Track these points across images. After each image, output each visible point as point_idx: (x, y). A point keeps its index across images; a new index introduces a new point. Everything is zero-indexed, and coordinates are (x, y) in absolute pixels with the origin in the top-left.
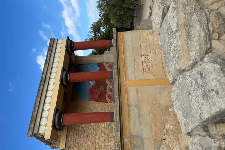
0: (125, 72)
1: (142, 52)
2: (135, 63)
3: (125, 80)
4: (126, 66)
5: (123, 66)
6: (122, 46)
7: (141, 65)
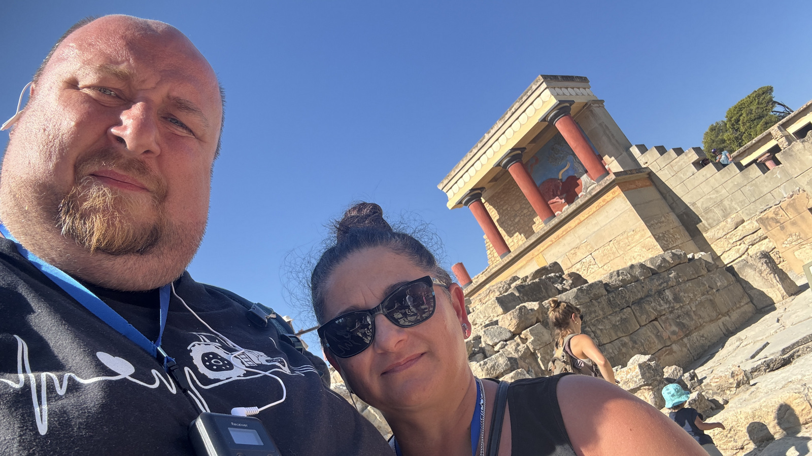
0: (551, 245)
1: (597, 251)
2: (572, 252)
3: (540, 251)
4: (560, 239)
5: (558, 236)
6: (591, 213)
7: (574, 261)
